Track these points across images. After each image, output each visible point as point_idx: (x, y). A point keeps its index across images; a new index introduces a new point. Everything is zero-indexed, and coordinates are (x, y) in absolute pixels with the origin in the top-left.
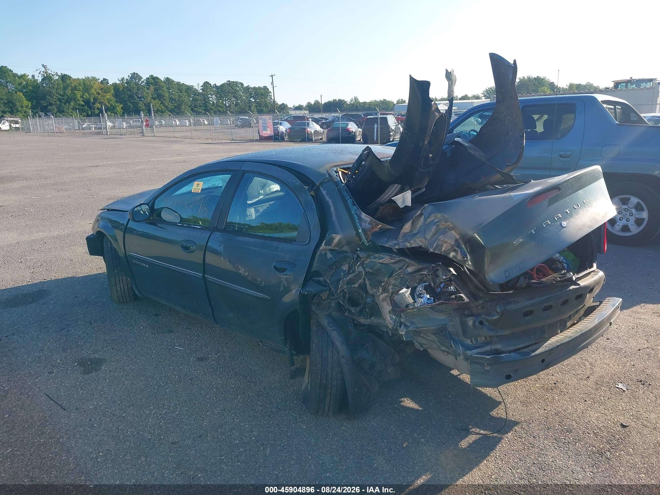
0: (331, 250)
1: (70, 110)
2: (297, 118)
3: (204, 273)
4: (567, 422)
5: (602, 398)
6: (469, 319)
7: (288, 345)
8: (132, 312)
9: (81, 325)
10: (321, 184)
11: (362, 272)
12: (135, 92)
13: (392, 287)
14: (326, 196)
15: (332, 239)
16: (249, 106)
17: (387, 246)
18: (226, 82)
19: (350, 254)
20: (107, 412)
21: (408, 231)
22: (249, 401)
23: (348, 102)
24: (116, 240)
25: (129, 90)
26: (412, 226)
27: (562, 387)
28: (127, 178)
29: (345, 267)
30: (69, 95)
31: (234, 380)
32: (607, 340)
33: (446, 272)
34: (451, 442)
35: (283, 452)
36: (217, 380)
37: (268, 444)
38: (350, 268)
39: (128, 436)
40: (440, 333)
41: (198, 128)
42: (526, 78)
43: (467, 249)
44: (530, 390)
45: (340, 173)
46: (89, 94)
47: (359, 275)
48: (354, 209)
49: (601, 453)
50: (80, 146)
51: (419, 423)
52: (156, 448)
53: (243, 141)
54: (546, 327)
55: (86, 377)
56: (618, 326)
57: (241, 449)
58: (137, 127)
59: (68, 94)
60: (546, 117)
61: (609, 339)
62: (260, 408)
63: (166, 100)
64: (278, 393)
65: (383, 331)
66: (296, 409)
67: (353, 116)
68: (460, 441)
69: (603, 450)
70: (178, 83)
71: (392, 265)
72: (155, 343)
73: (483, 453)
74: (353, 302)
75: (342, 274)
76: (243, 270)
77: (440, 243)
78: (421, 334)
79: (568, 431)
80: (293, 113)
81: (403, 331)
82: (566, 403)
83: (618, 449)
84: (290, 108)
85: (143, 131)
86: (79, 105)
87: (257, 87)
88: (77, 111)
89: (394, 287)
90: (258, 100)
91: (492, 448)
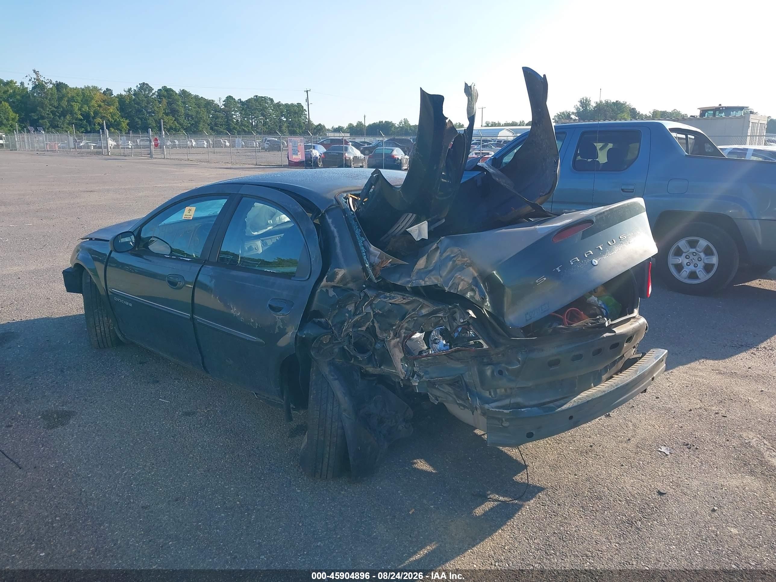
0: (334, 287)
1: (66, 125)
2: (333, 141)
3: (193, 313)
4: (599, 488)
5: (641, 463)
6: (488, 368)
7: (284, 397)
8: (114, 359)
9: (51, 373)
10: (327, 211)
11: (370, 313)
12: (144, 106)
13: (404, 331)
14: (331, 225)
15: (335, 274)
16: (279, 126)
17: (398, 284)
18: (252, 97)
19: (356, 293)
20: (71, 471)
21: (422, 267)
22: (238, 461)
23: (396, 125)
24: (96, 274)
25: (138, 104)
26: (427, 262)
27: (598, 449)
28: (126, 206)
29: (351, 308)
30: (65, 106)
31: (224, 438)
32: (656, 399)
33: (463, 314)
34: (464, 509)
35: (270, 518)
36: (203, 437)
37: (254, 509)
38: (356, 308)
39: (92, 499)
40: (456, 384)
41: (217, 150)
42: (604, 102)
43: (486, 288)
44: (562, 453)
45: (351, 199)
46: (89, 107)
47: (367, 317)
48: (361, 240)
49: (632, 522)
50: (74, 167)
51: (430, 488)
52: (123, 512)
53: (268, 167)
54: (577, 380)
55: (50, 432)
56: (670, 383)
57: (222, 515)
58: (145, 147)
59: (63, 105)
60: (610, 146)
61: (658, 398)
62: (250, 469)
63: (181, 116)
64: (272, 453)
65: (395, 382)
66: (292, 471)
67: (401, 141)
68: (475, 508)
69: (634, 520)
70: (196, 97)
71: (404, 306)
72: (136, 394)
73: (499, 521)
74: (361, 348)
75: (347, 315)
76: (235, 310)
77: (457, 281)
78: (436, 385)
79: (597, 499)
80: (331, 135)
81: (415, 382)
82: (600, 467)
83: (650, 519)
84: (328, 130)
85: (151, 152)
86: (77, 119)
87: (289, 103)
88: (72, 126)
89: (406, 331)
90: (290, 120)
91: (509, 516)
